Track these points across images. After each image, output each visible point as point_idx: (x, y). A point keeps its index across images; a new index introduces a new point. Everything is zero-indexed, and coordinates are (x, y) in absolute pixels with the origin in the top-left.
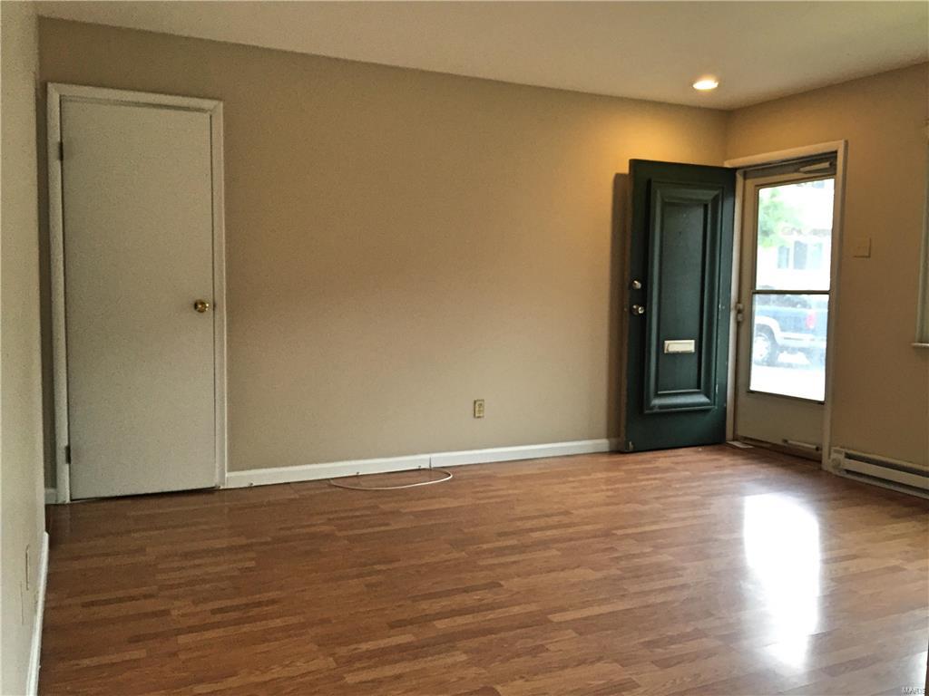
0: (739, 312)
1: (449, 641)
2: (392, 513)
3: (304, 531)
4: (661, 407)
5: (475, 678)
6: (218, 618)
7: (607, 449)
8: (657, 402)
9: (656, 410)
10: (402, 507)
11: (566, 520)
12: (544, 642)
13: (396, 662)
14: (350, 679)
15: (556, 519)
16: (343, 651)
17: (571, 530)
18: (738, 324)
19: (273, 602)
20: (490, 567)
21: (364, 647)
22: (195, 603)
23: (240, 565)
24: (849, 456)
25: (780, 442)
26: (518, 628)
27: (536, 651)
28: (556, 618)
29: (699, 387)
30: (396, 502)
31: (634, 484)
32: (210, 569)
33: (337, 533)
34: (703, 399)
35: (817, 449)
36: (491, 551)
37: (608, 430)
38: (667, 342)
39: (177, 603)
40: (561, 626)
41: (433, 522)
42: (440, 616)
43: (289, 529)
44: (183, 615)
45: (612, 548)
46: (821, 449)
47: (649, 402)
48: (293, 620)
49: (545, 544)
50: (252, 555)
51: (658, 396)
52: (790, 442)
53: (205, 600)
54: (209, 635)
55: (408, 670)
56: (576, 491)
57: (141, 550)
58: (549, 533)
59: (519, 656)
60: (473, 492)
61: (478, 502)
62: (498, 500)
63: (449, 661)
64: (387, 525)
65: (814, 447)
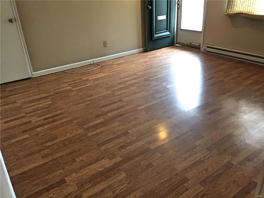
0: (178, 4)
1: (113, 119)
2: (87, 80)
3: (62, 89)
4: (157, 37)
5: (122, 129)
6: (46, 121)
7: (142, 51)
8: (156, 36)
9: (156, 38)
10: (89, 78)
11: (136, 76)
12: (137, 116)
13: (100, 128)
14: (89, 134)
15: (133, 77)
16: (85, 126)
17: (138, 80)
18: (178, 8)
19: (61, 114)
20: (119, 95)
21: (90, 124)
22: (38, 117)
23: (47, 103)
24: (208, 47)
25: (189, 44)
26: (130, 113)
27: (136, 119)
28: (139, 108)
29: (167, 30)
30: (86, 76)
31: (152, 62)
32: (39, 106)
33: (72, 89)
34: (168, 33)
35: (199, 45)
36: (118, 89)
37: (143, 45)
38: (158, 17)
39: (33, 118)
40: (141, 110)
41: (99, 82)
42: (108, 112)
43: (58, 89)
44: (36, 122)
45: (150, 84)
46: (200, 45)
47: (153, 36)
48: (68, 119)
49: (132, 85)
50: (49, 99)
51: (156, 34)
52: (192, 43)
53: (41, 116)
54: (46, 127)
55: (104, 130)
56: (137, 66)
57: (15, 102)
58: (132, 81)
59: (132, 121)
60: (108, 70)
61: (111, 73)
62: (116, 72)
63: (114, 125)
64: (86, 84)
65: (198, 45)
